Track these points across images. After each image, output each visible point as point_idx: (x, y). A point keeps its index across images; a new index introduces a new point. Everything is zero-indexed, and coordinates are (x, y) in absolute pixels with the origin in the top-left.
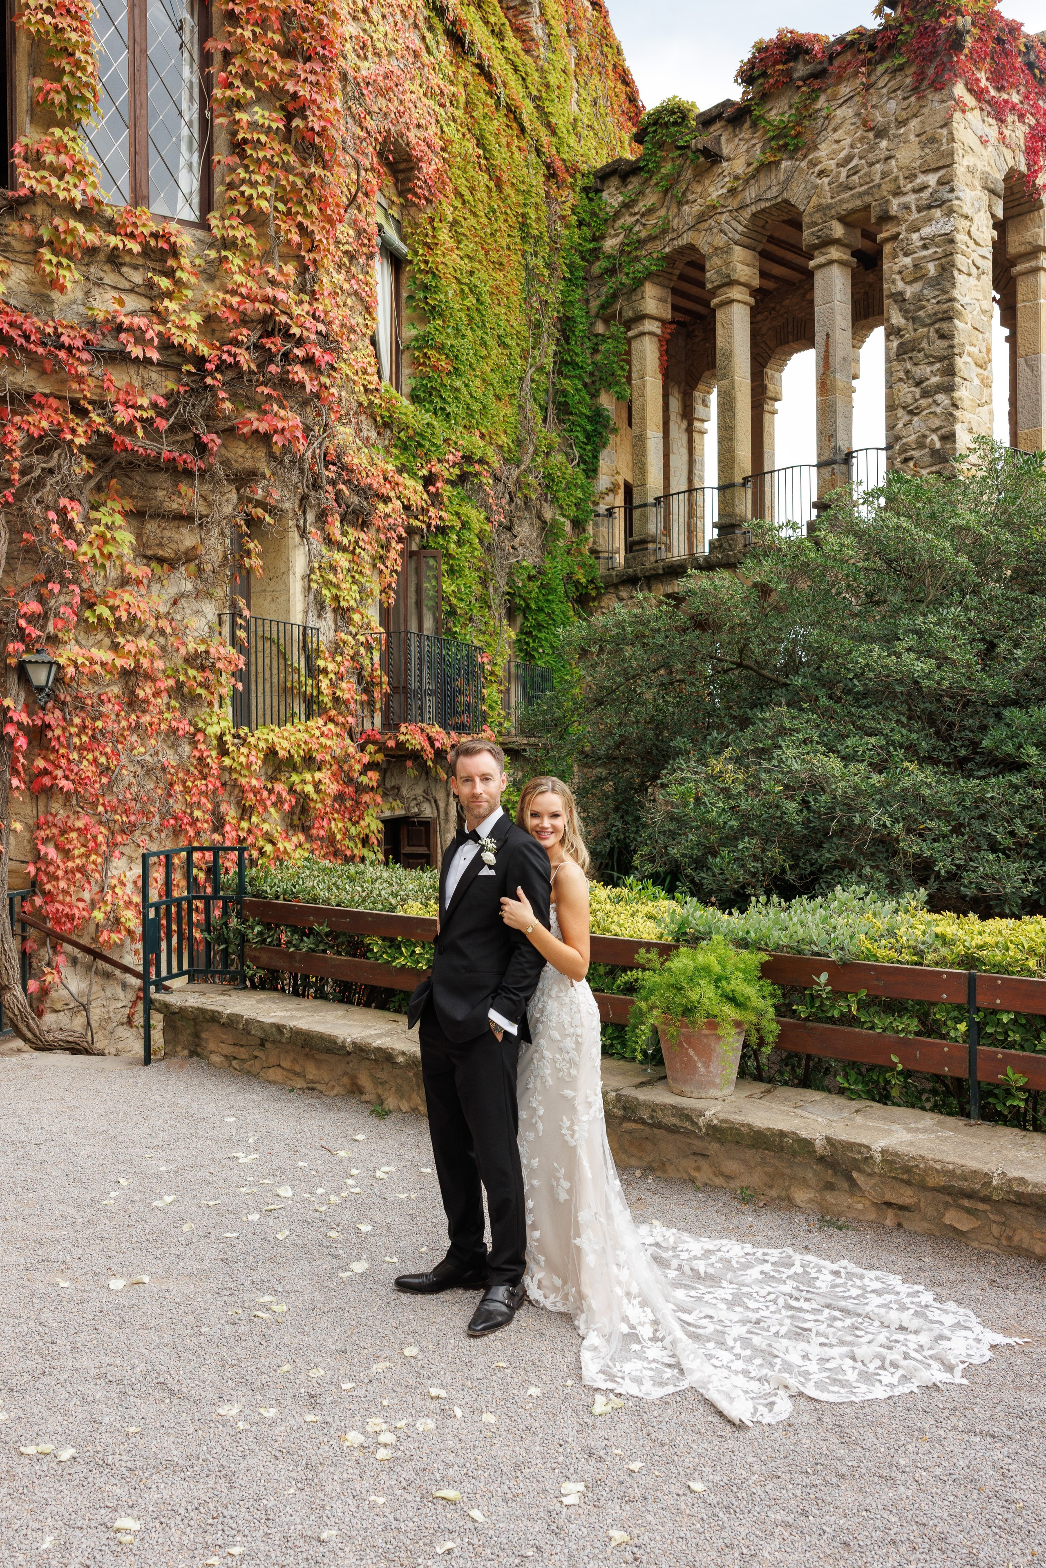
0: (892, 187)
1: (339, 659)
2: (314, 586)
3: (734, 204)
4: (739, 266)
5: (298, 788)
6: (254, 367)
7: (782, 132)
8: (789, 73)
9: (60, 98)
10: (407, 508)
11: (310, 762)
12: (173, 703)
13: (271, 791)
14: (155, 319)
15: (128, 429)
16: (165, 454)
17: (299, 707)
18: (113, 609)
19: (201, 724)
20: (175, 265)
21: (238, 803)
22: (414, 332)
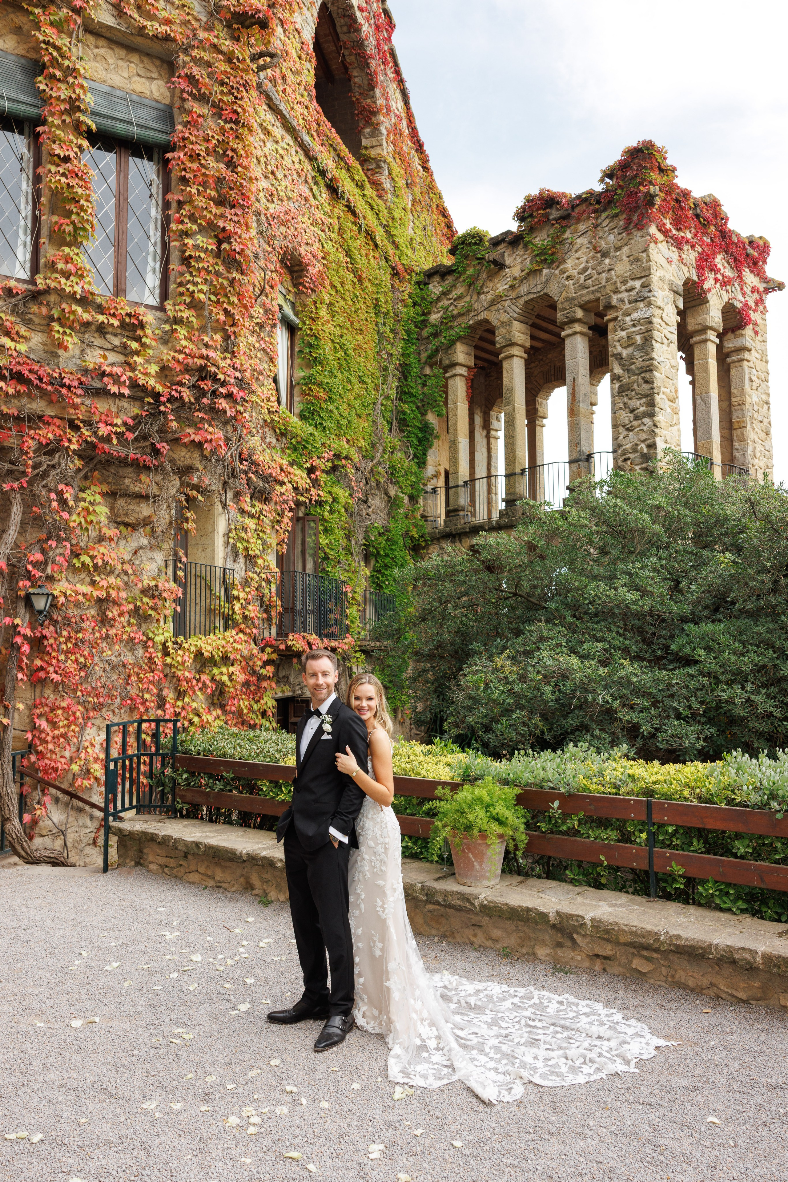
0: (613, 288)
1: (247, 590)
2: (231, 541)
3: (513, 295)
4: (517, 334)
5: (218, 678)
6: (192, 400)
7: (543, 252)
8: (547, 216)
9: (69, 229)
10: (296, 489)
11: (226, 660)
12: (132, 620)
13: (198, 680)
14: (127, 368)
15: (107, 439)
16: (131, 456)
17: (219, 623)
18: (92, 558)
19: (151, 635)
20: (142, 334)
21: (176, 689)
22: (302, 374)
